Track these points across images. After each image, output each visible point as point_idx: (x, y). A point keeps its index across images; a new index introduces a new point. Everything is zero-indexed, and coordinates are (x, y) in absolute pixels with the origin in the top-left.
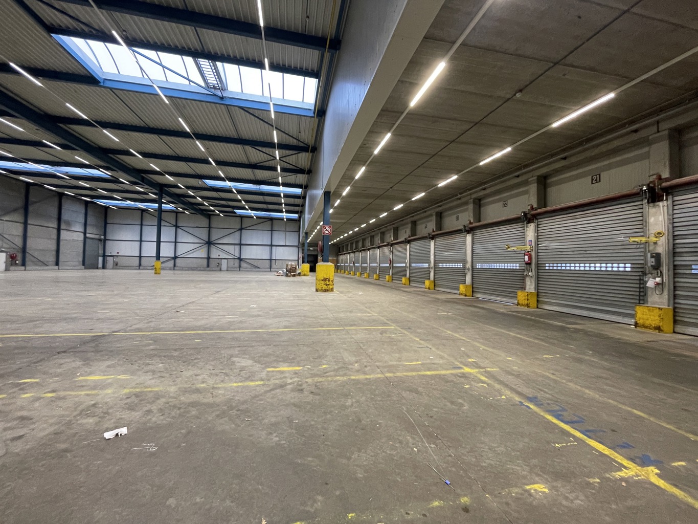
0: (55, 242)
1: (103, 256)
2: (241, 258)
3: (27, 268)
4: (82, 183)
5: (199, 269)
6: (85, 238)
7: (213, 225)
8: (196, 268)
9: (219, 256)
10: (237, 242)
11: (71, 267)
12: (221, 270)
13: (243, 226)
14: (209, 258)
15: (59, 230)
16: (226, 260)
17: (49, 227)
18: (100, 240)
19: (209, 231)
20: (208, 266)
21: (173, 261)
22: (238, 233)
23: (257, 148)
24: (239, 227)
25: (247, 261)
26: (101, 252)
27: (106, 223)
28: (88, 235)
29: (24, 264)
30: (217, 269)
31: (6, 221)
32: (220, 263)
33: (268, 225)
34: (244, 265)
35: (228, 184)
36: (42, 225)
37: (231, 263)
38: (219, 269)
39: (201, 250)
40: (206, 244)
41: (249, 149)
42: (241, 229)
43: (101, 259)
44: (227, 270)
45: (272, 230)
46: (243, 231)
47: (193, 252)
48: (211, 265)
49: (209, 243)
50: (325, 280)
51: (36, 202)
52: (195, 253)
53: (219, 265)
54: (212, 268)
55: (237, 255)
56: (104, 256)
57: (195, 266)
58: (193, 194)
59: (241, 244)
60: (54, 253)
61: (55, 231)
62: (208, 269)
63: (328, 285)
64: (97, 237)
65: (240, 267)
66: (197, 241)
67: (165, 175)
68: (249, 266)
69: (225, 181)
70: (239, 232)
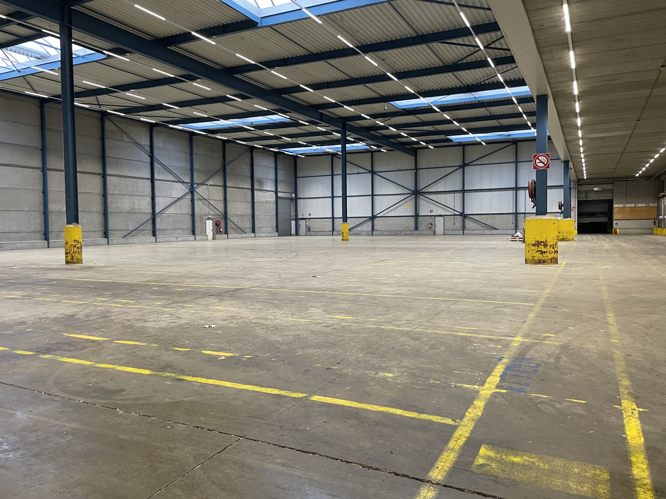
0: (250, 205)
1: (295, 220)
2: (466, 213)
3: (229, 236)
4: (267, 133)
5: (404, 233)
6: (277, 197)
7: (421, 165)
8: (401, 231)
9: (431, 211)
10: (459, 187)
11: (266, 234)
12: (434, 234)
13: (467, 161)
14: (417, 216)
15: (253, 190)
16: (442, 218)
17: (244, 188)
18: (291, 199)
19: (416, 174)
20: (416, 228)
21: (370, 223)
22: (458, 174)
23: (449, 41)
24: (460, 163)
25: (475, 217)
26: (293, 214)
27: (296, 177)
28: (279, 194)
29: (226, 233)
30: (428, 232)
31: (211, 185)
32: (433, 223)
33: (508, 154)
34: (469, 224)
35: (423, 101)
36: (238, 186)
37: (450, 221)
38: (432, 232)
39: (406, 205)
40: (412, 194)
41: (437, 46)
42: (464, 166)
43: (293, 223)
44: (444, 235)
45: (516, 162)
46: (467, 169)
47: (396, 208)
48: (420, 228)
49: (417, 193)
50: (538, 244)
51: (232, 161)
52: (398, 209)
53: (432, 227)
54: (423, 231)
55: (459, 209)
56: (297, 220)
57: (399, 228)
58: (382, 124)
59: (463, 191)
60: (250, 218)
61: (249, 192)
62: (417, 232)
63: (545, 252)
64: (287, 195)
65: (464, 228)
66: (399, 190)
67: (343, 107)
68: (479, 227)
69: (419, 98)
70: (461, 170)
